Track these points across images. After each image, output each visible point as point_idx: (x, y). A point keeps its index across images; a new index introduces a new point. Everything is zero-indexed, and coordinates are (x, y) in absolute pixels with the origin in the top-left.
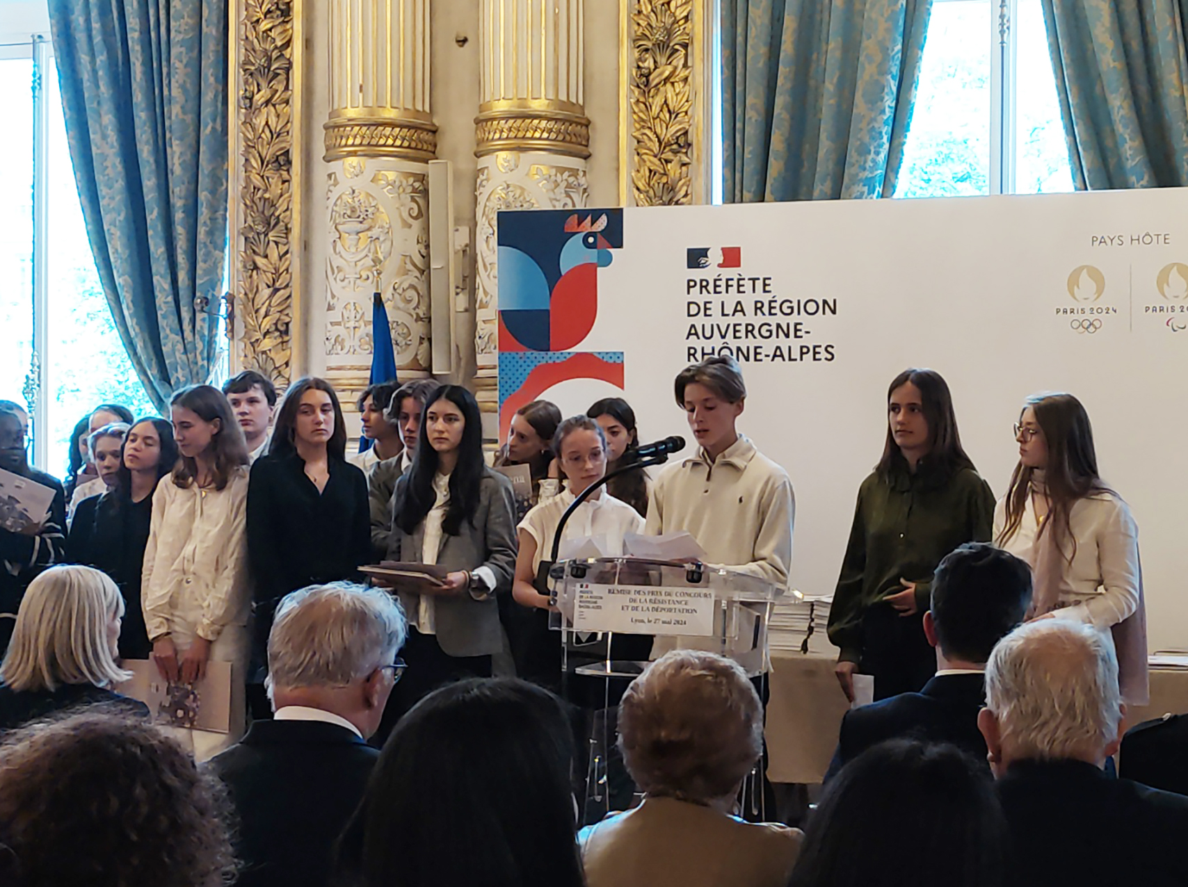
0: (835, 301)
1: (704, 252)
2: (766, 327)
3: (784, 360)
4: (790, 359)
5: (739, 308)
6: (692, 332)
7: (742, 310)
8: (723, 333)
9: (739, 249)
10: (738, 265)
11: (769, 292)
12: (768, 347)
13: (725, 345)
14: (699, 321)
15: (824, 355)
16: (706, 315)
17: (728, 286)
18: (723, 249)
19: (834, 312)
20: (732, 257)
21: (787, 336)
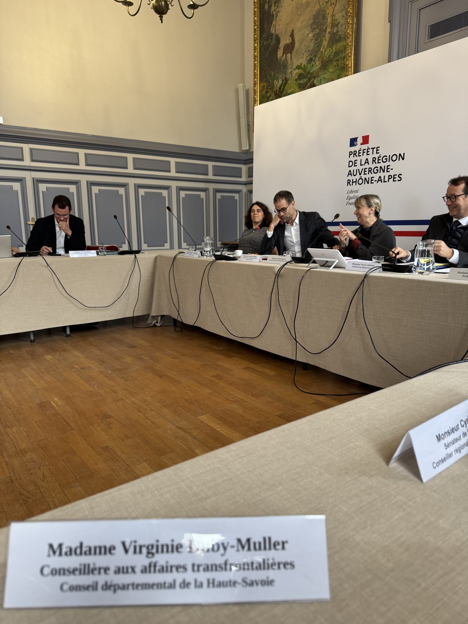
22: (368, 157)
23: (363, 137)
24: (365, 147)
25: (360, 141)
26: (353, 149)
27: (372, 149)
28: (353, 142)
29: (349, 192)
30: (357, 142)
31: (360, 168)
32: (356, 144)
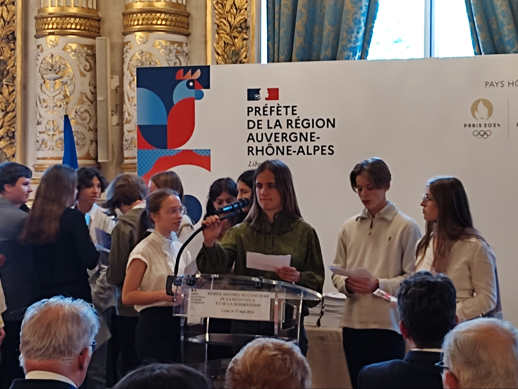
0: (334, 120)
1: (257, 91)
2: (294, 135)
3: (304, 154)
4: (308, 154)
5: (278, 124)
6: (250, 137)
7: (280, 125)
8: (269, 138)
9: (277, 89)
10: (277, 99)
11: (296, 114)
12: (295, 146)
13: (270, 145)
14: (254, 131)
15: (327, 151)
16: (258, 128)
17: (271, 111)
18: (269, 89)
19: (333, 126)
20: (273, 94)
21: (306, 140)
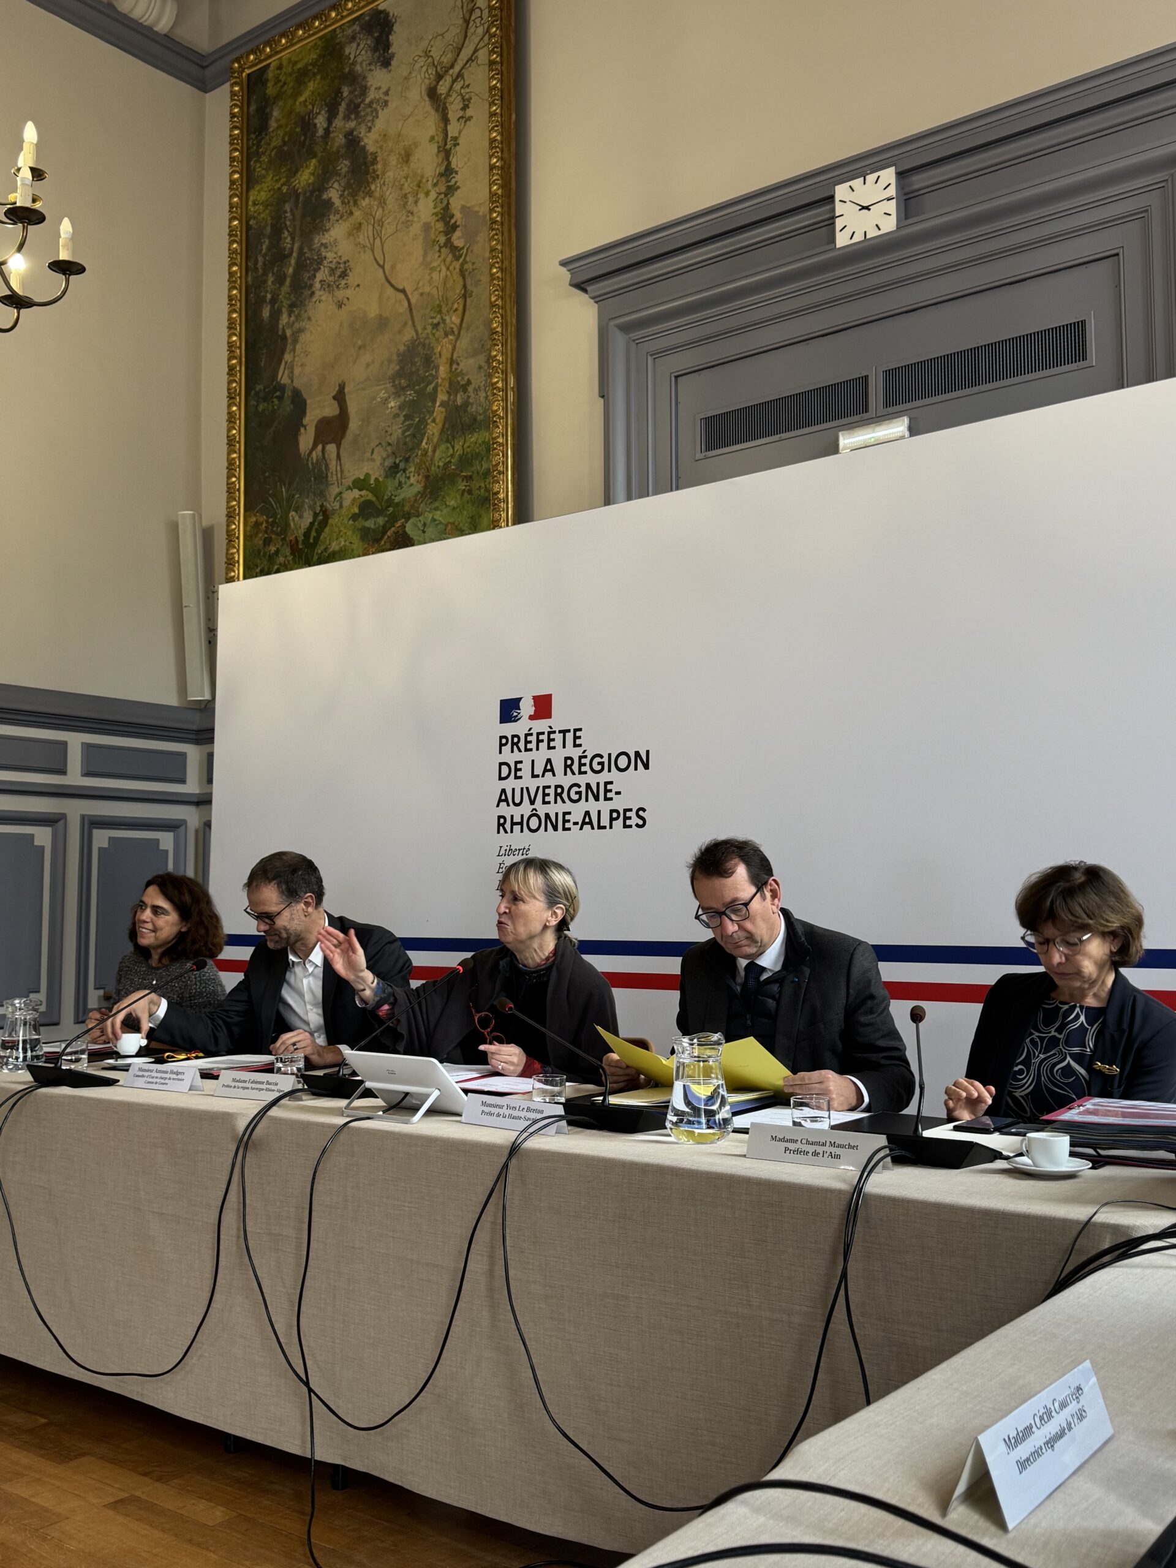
22: (550, 754)
23: (536, 699)
24: (541, 725)
25: (527, 708)
26: (509, 729)
27: (562, 734)
28: (509, 710)
29: (503, 852)
30: (519, 711)
31: (533, 784)
32: (517, 716)
